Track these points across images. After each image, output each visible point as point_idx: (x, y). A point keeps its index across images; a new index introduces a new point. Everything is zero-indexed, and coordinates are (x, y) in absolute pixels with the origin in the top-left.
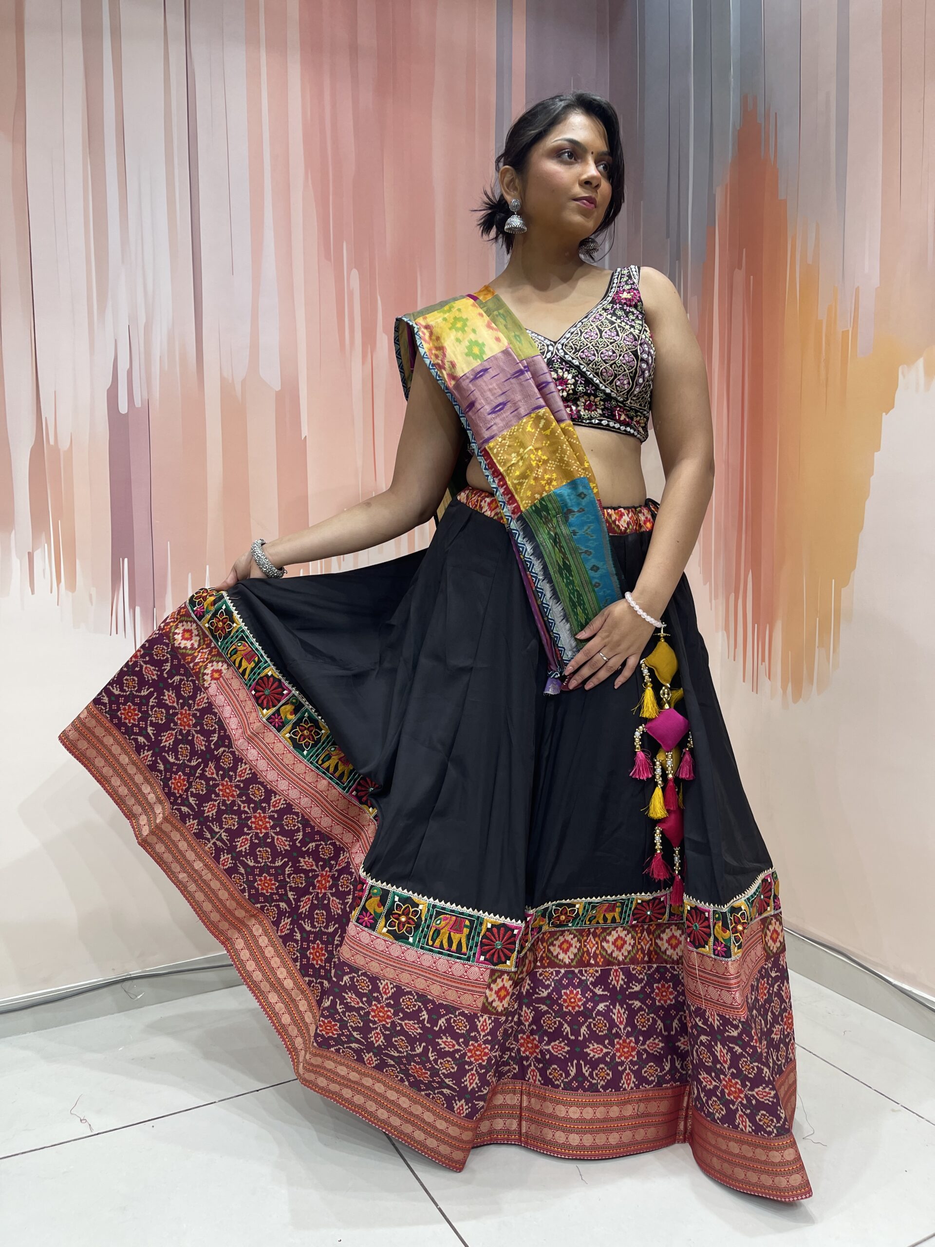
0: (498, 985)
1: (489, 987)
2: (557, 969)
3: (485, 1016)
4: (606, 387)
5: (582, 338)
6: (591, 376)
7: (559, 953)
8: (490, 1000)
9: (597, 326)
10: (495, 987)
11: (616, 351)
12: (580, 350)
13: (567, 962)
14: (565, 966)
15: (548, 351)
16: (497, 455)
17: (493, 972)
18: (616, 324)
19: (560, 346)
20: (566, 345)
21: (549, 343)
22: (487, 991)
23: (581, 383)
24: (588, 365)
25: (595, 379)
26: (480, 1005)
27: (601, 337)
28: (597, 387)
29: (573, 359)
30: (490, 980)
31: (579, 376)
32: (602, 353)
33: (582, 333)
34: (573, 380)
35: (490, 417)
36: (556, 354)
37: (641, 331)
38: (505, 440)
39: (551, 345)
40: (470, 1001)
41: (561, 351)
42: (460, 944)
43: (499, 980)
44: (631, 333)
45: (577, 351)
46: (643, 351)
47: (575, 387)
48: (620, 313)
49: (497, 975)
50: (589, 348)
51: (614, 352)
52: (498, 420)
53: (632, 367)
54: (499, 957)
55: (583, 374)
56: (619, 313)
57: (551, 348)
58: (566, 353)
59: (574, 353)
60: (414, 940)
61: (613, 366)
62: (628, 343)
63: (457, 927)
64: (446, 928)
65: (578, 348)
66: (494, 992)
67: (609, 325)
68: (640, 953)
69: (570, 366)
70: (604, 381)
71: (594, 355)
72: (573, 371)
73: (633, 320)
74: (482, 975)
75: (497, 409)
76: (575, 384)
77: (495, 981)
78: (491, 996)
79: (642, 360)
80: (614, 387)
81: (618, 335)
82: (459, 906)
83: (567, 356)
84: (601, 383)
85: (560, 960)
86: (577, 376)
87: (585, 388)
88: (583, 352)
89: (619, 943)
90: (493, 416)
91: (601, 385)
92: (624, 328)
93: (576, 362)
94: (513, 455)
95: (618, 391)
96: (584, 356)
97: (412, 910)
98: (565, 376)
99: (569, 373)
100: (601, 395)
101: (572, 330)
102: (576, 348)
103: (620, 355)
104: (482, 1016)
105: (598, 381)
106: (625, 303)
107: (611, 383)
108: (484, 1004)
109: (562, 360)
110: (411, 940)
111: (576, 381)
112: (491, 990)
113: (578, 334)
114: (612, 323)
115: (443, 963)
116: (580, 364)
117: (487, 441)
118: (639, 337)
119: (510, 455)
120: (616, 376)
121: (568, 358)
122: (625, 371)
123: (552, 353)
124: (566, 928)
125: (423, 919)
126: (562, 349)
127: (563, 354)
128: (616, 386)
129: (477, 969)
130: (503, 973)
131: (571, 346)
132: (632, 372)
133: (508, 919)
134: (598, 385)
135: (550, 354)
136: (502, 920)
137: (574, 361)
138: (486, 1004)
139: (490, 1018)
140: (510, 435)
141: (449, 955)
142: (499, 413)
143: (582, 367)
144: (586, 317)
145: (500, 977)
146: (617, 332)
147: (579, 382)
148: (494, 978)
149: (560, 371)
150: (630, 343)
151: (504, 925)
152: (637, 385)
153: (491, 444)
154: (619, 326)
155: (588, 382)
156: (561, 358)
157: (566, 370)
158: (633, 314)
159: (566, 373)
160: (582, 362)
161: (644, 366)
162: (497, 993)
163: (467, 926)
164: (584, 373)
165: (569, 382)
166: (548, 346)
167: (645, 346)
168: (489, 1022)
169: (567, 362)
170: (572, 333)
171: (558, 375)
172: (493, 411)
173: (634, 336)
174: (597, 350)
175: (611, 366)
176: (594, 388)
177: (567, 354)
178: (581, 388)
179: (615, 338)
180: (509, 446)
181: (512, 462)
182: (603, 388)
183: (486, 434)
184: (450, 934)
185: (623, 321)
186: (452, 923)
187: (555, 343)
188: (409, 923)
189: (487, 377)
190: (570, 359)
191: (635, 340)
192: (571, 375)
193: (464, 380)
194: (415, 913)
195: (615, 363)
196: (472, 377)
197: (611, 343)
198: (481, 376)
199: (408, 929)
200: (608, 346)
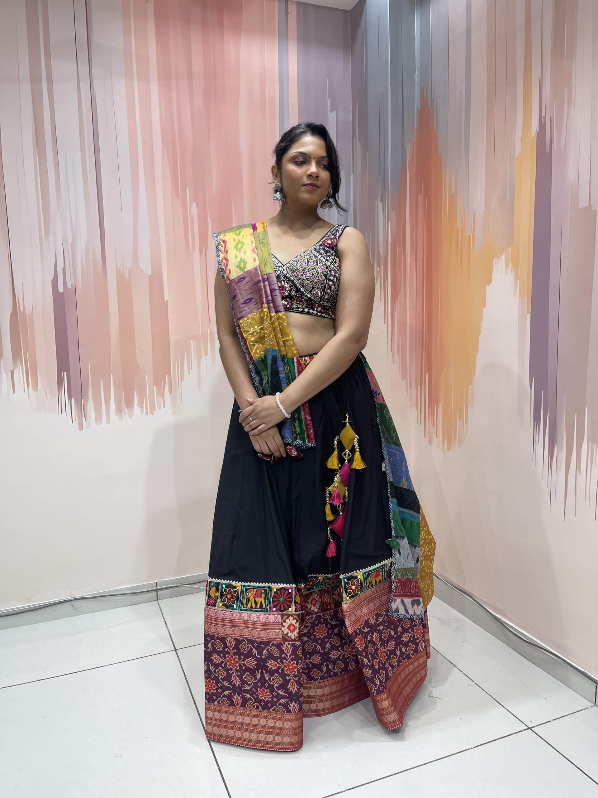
0: (287, 623)
1: (282, 625)
2: (311, 616)
3: (286, 643)
4: (307, 294)
5: (298, 265)
6: (299, 287)
7: (311, 607)
8: (285, 633)
9: (307, 259)
10: (286, 625)
11: (315, 274)
13: (316, 611)
14: (315, 613)
15: (279, 270)
16: (244, 327)
17: (282, 616)
18: (318, 258)
19: (285, 268)
20: (289, 268)
21: (280, 265)
22: (282, 628)
23: (294, 290)
25: (301, 289)
26: (281, 637)
27: (308, 265)
29: (291, 276)
30: (282, 621)
31: (293, 286)
33: (298, 261)
34: (289, 288)
35: (242, 306)
36: (283, 273)
37: (331, 263)
38: (248, 319)
39: (281, 267)
40: (274, 635)
41: (285, 271)
42: (261, 603)
43: (287, 620)
44: (325, 264)
45: (294, 272)
46: (331, 274)
47: (290, 292)
49: (285, 617)
50: (300, 271)
51: (313, 275)
52: (246, 308)
53: (323, 284)
54: (284, 606)
56: (322, 251)
59: (292, 273)
60: (237, 607)
61: (312, 283)
62: (322, 270)
64: (252, 597)
65: (294, 270)
66: (286, 628)
67: (314, 258)
69: (289, 280)
70: (307, 290)
71: (302, 275)
72: (290, 283)
73: (329, 256)
74: (276, 619)
75: (246, 302)
76: (290, 291)
77: (285, 621)
78: (286, 631)
79: (330, 280)
80: (313, 294)
81: (317, 265)
82: (258, 583)
83: (288, 274)
84: (305, 291)
85: (312, 611)
86: (292, 286)
87: (296, 293)
88: (296, 273)
90: (244, 305)
92: (322, 261)
93: (292, 278)
94: (252, 328)
95: (315, 296)
96: (297, 275)
97: (232, 590)
98: (285, 286)
99: (288, 284)
100: (305, 298)
101: (294, 260)
102: (293, 270)
103: (316, 277)
104: (284, 643)
105: (303, 290)
106: (326, 246)
107: (310, 291)
108: (282, 635)
109: (285, 276)
110: (235, 607)
111: (291, 289)
112: (284, 627)
113: (296, 262)
114: (316, 257)
115: (253, 616)
117: (239, 319)
118: (329, 266)
119: (250, 328)
120: (313, 288)
121: (288, 275)
122: (319, 285)
123: (280, 272)
124: (313, 591)
125: (240, 594)
126: (286, 270)
127: (286, 273)
128: (314, 294)
129: (272, 616)
130: (288, 616)
131: (291, 269)
132: (323, 287)
133: (285, 584)
134: (303, 292)
136: (282, 585)
137: (291, 277)
138: (284, 636)
139: (289, 644)
140: (252, 317)
141: (256, 611)
142: (247, 304)
143: (295, 281)
144: (304, 253)
145: (287, 618)
146: (317, 263)
147: (293, 290)
148: (284, 619)
149: (283, 282)
150: (323, 270)
151: (282, 588)
152: (326, 293)
153: (241, 321)
154: (319, 259)
155: (298, 290)
156: (284, 275)
157: (287, 282)
158: (330, 252)
159: (286, 284)
160: (295, 279)
161: (331, 283)
162: (288, 628)
163: (263, 593)
164: (296, 284)
165: (287, 289)
166: (279, 267)
167: (333, 272)
168: (289, 646)
170: (294, 261)
171: (281, 284)
172: (245, 303)
173: (327, 266)
174: (304, 273)
175: (311, 282)
176: (301, 294)
177: (288, 273)
178: (293, 293)
179: (315, 266)
180: (250, 323)
181: (251, 332)
183: (240, 315)
184: (255, 599)
185: (323, 256)
186: (254, 593)
187: (283, 266)
188: (233, 598)
189: (244, 282)
190: (289, 276)
191: (327, 268)
192: (289, 285)
193: (233, 282)
194: (235, 592)
195: (313, 281)
196: (237, 281)
197: (312, 269)
198: (241, 281)
199: (233, 601)
200: (310, 270)
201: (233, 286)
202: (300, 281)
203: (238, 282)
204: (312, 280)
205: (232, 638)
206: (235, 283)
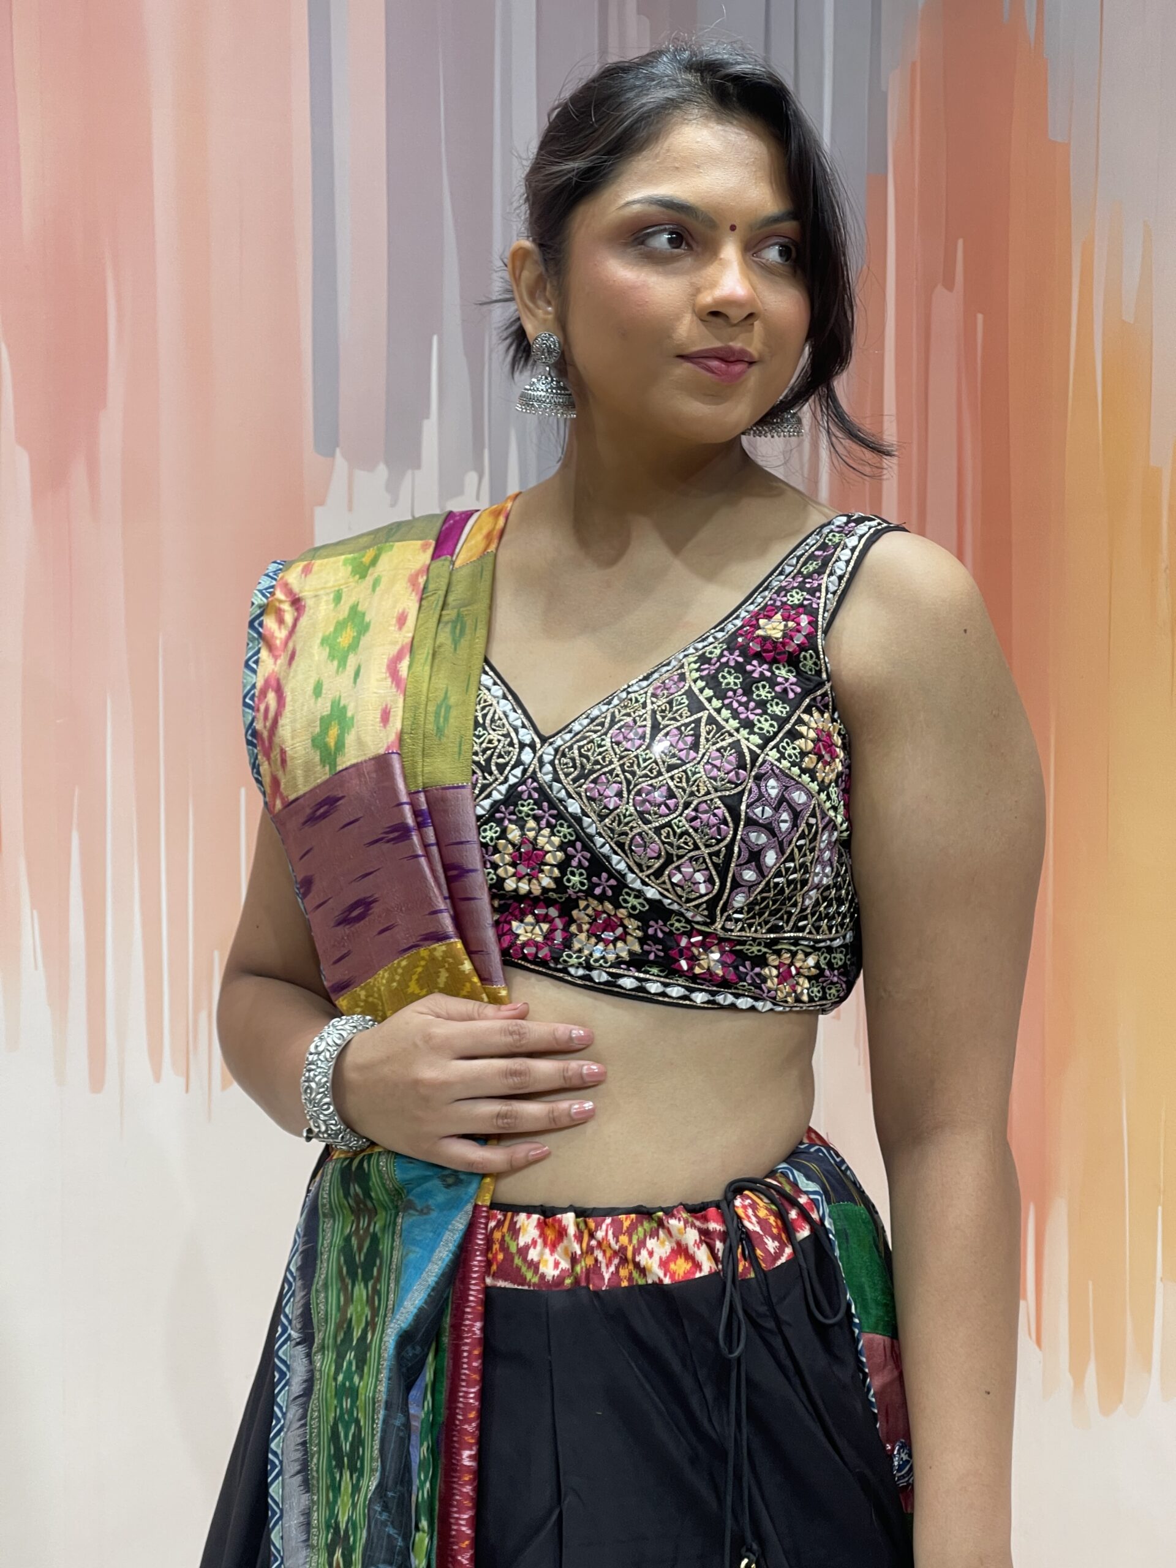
4: (644, 883)
5: (606, 741)
6: (606, 850)
9: (654, 712)
11: (678, 792)
12: (592, 772)
15: (519, 763)
18: (704, 715)
19: (548, 755)
20: (564, 754)
23: (580, 865)
24: (602, 818)
25: (615, 859)
27: (651, 746)
28: (620, 879)
29: (570, 796)
31: (578, 845)
32: (639, 793)
33: (613, 722)
34: (561, 854)
36: (533, 775)
37: (768, 741)
39: (532, 745)
41: (548, 768)
44: (736, 745)
45: (582, 775)
46: (761, 796)
47: (563, 873)
48: (731, 679)
51: (671, 795)
53: (720, 841)
55: (586, 841)
56: (729, 679)
57: (527, 756)
58: (557, 779)
59: (575, 781)
61: (664, 832)
62: (715, 772)
65: (588, 767)
69: (559, 816)
70: (639, 866)
72: (565, 830)
75: (352, 915)
76: (564, 865)
79: (751, 822)
81: (695, 746)
83: (556, 785)
84: (632, 871)
86: (572, 844)
87: (589, 878)
88: (594, 781)
91: (630, 876)
92: (720, 727)
93: (574, 807)
98: (541, 841)
99: (553, 833)
100: (634, 901)
103: (687, 805)
105: (622, 866)
106: (757, 653)
107: (658, 873)
109: (543, 795)
111: (569, 858)
113: (602, 724)
114: (696, 706)
116: (584, 813)
118: (757, 755)
120: (669, 860)
121: (558, 790)
122: (696, 847)
123: (525, 771)
126: (552, 763)
127: (549, 777)
128: (673, 884)
131: (573, 760)
132: (717, 854)
135: (518, 772)
142: (355, 926)
143: (587, 821)
146: (697, 736)
147: (575, 863)
149: (531, 824)
150: (723, 774)
152: (736, 885)
154: (711, 720)
155: (597, 865)
156: (541, 788)
157: (549, 825)
159: (546, 832)
160: (588, 810)
161: (759, 838)
164: (590, 837)
165: (550, 857)
166: (525, 748)
167: (772, 782)
169: (553, 803)
170: (591, 721)
171: (523, 835)
172: (346, 918)
173: (741, 755)
174: (629, 782)
175: (658, 830)
176: (613, 882)
177: (559, 780)
178: (578, 878)
179: (683, 754)
182: (638, 884)
185: (729, 706)
187: (545, 741)
190: (563, 794)
191: (742, 765)
195: (670, 824)
196: (308, 811)
197: (670, 768)
198: (328, 813)
200: (660, 774)
203: (313, 816)
206: (301, 819)
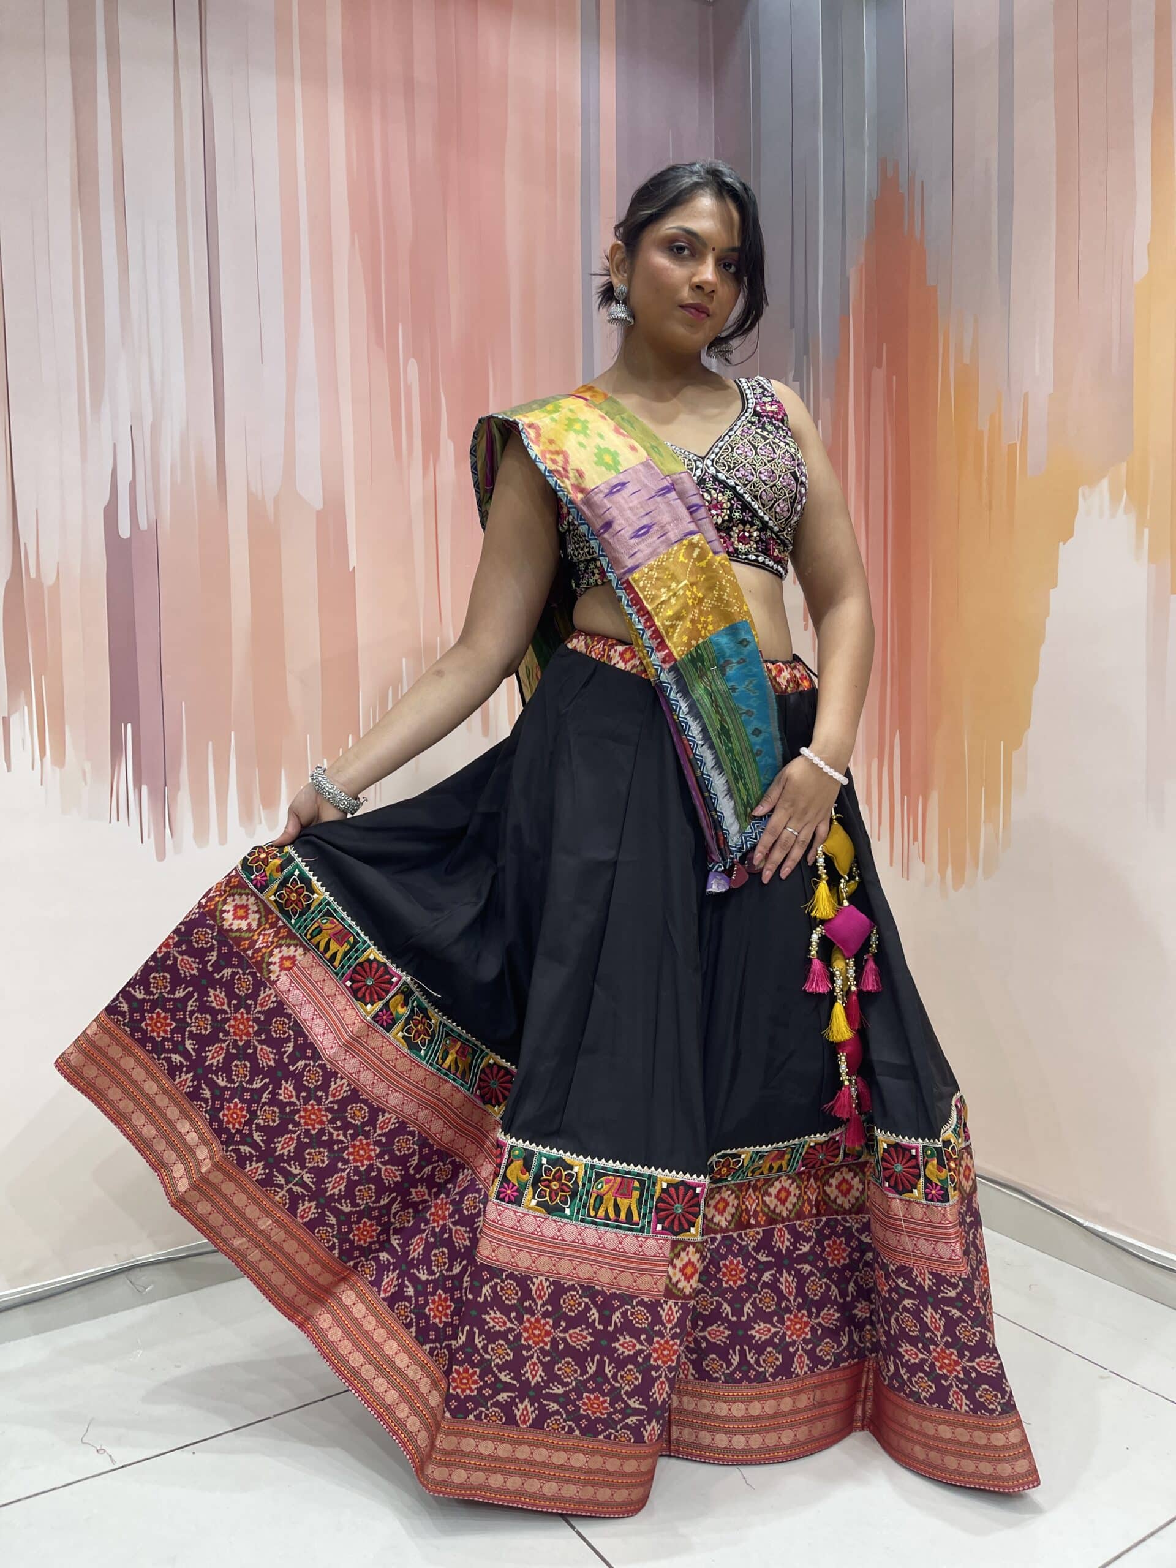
0: (682, 1260)
1: (671, 1263)
3: (671, 1302)
4: (765, 514)
5: (735, 454)
6: (749, 499)
8: (674, 1280)
9: (749, 441)
10: (679, 1263)
11: (775, 472)
12: (734, 467)
13: (724, 1226)
14: (722, 1230)
15: (697, 468)
16: (642, 588)
17: (674, 1244)
19: (709, 463)
20: (717, 462)
21: (695, 458)
22: (670, 1269)
23: (737, 508)
24: (745, 485)
25: (753, 503)
26: (662, 1288)
27: (756, 454)
28: (754, 513)
29: (727, 478)
30: (672, 1255)
31: (736, 499)
32: (760, 473)
33: (732, 446)
34: (729, 504)
35: (631, 541)
36: (706, 471)
38: (652, 570)
39: (699, 460)
40: (648, 1285)
41: (712, 468)
42: (629, 1212)
43: (683, 1254)
45: (730, 469)
47: (731, 512)
49: (680, 1247)
50: (744, 465)
51: (773, 472)
52: (642, 546)
53: (791, 492)
54: (681, 1224)
55: (739, 497)
57: (699, 464)
58: (718, 471)
59: (728, 471)
60: (572, 1212)
61: (773, 489)
63: (624, 1190)
64: (610, 1193)
65: (732, 465)
66: (678, 1269)
67: (762, 440)
68: (806, 1205)
69: (725, 487)
70: (763, 506)
71: (752, 475)
72: (729, 493)
74: (661, 1249)
75: (641, 533)
76: (731, 509)
77: (678, 1256)
78: (677, 1276)
79: (801, 482)
80: (774, 514)
81: (774, 452)
82: (625, 1164)
83: (720, 474)
84: (760, 508)
86: (733, 499)
87: (742, 513)
89: (783, 1195)
90: (636, 540)
91: (760, 511)
92: (779, 445)
93: (731, 482)
94: (663, 590)
95: (776, 518)
96: (740, 475)
97: (564, 1173)
98: (720, 498)
99: (723, 495)
100: (758, 523)
101: (720, 444)
102: (729, 466)
103: (780, 477)
104: (666, 1303)
105: (756, 506)
107: (770, 508)
108: (667, 1286)
109: (715, 479)
110: (568, 1212)
111: (732, 505)
112: (674, 1267)
115: (610, 1237)
116: (737, 485)
117: (630, 571)
119: (659, 589)
120: (775, 501)
121: (721, 476)
122: (785, 495)
123: (702, 470)
124: (723, 1184)
125: (580, 1183)
126: (712, 465)
127: (714, 472)
128: (776, 513)
129: (654, 1242)
130: (687, 1244)
131: (722, 463)
132: (791, 497)
134: (756, 511)
135: (699, 471)
136: (680, 1177)
137: (728, 481)
138: (670, 1286)
139: (676, 1304)
140: (658, 565)
141: (617, 1227)
142: (643, 537)
143: (738, 488)
145: (684, 1250)
146: (773, 449)
147: (735, 506)
148: (676, 1251)
149: (713, 492)
153: (635, 576)
154: (774, 443)
155: (746, 507)
156: (712, 476)
157: (720, 491)
160: (738, 482)
161: (803, 490)
162: (682, 1270)
163: (636, 1189)
164: (742, 495)
165: (725, 505)
166: (695, 461)
168: (675, 1309)
169: (721, 482)
170: (721, 448)
171: (711, 497)
172: (637, 535)
174: (754, 469)
175: (771, 487)
176: (751, 514)
177: (720, 472)
178: (737, 514)
179: (772, 455)
180: (657, 578)
181: (663, 599)
182: (762, 514)
183: (629, 562)
184: (615, 1200)
186: (616, 1185)
187: (703, 458)
188: (563, 1191)
189: (626, 492)
190: (724, 478)
192: (726, 497)
193: (597, 494)
194: (570, 1177)
195: (775, 485)
196: (606, 491)
197: (769, 462)
198: (618, 491)
199: (563, 1198)
200: (766, 464)
201: (598, 503)
202: (748, 487)
203: (611, 493)
204: (772, 484)
205: (546, 1280)
206: (602, 495)
